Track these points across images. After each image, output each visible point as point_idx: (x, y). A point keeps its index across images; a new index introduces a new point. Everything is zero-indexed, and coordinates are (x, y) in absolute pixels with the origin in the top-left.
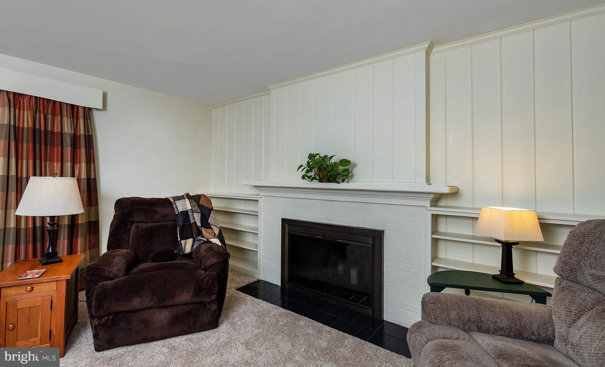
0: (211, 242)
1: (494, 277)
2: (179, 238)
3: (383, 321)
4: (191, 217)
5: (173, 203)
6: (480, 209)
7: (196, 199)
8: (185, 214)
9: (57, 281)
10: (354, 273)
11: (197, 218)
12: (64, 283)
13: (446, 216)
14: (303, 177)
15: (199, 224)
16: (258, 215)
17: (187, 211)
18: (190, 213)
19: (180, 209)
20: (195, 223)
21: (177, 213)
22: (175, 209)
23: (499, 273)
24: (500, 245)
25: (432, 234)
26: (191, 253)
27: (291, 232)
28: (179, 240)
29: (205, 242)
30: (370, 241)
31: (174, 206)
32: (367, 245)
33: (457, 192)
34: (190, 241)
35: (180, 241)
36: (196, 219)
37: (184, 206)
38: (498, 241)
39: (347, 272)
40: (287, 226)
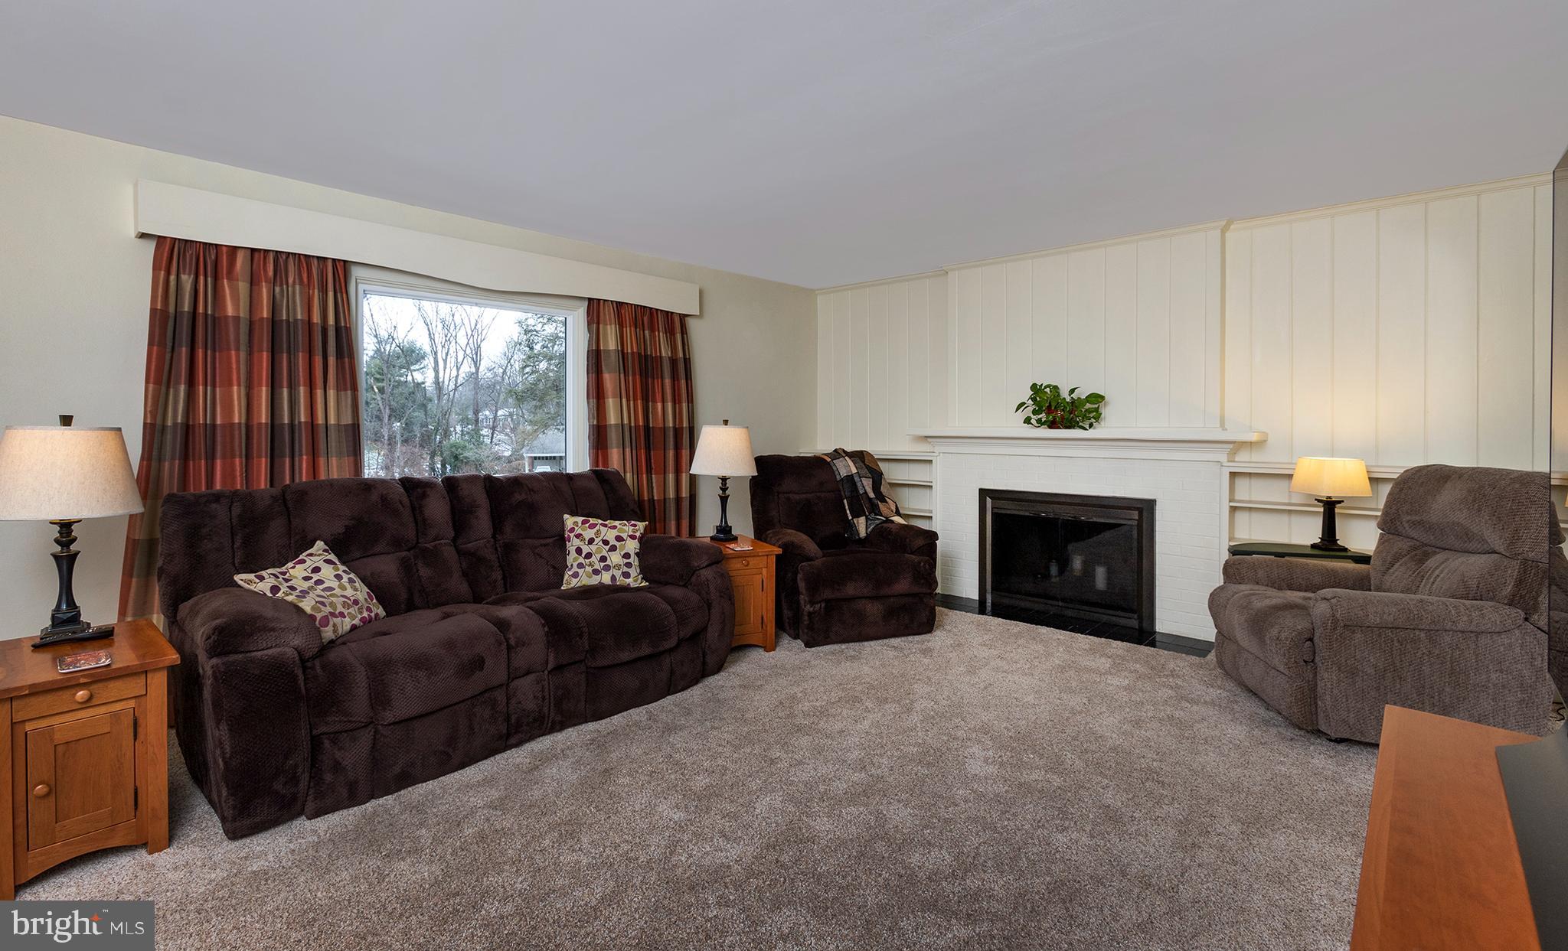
0: (892, 522)
1: (1314, 546)
2: (849, 515)
3: (1155, 632)
4: (859, 484)
5: (832, 464)
6: (1296, 464)
7: (859, 456)
8: (850, 478)
9: (767, 555)
10: (1100, 573)
11: (867, 485)
12: (774, 558)
13: (1250, 474)
14: (1028, 421)
15: (872, 495)
16: (932, 487)
17: (852, 475)
18: (856, 479)
19: (843, 473)
20: (866, 493)
21: (838, 478)
22: (837, 472)
23: (1320, 540)
24: (1321, 504)
25: (1230, 501)
26: (866, 538)
27: (996, 510)
28: (850, 518)
29: (884, 522)
30: (1135, 515)
31: (835, 469)
32: (1130, 522)
33: (1265, 441)
34: (862, 520)
35: (852, 519)
36: (867, 488)
37: (846, 468)
38: (1319, 501)
39: (1088, 573)
40: (989, 500)
